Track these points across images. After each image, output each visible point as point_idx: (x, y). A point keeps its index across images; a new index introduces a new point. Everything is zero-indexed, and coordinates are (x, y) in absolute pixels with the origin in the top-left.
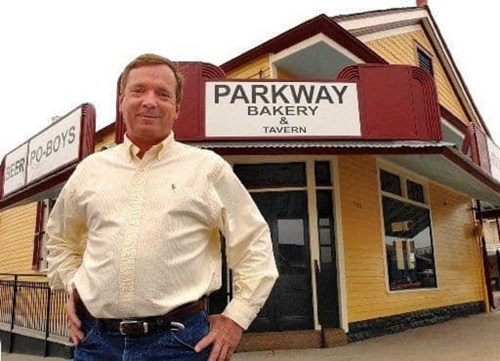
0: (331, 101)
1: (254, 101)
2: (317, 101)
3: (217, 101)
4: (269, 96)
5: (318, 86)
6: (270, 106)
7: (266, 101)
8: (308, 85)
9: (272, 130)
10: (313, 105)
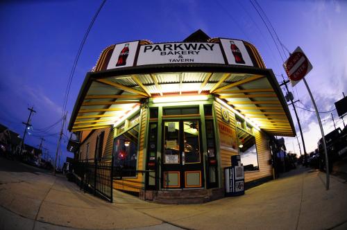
0: (207, 49)
1: (164, 50)
2: (199, 49)
3: (145, 51)
4: (173, 48)
5: (199, 44)
6: (173, 52)
7: (171, 49)
8: (194, 44)
9: (174, 60)
10: (197, 50)
